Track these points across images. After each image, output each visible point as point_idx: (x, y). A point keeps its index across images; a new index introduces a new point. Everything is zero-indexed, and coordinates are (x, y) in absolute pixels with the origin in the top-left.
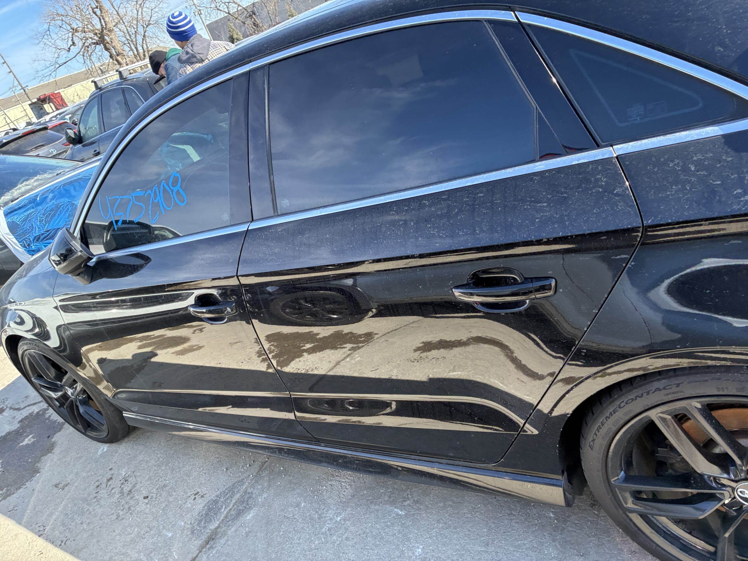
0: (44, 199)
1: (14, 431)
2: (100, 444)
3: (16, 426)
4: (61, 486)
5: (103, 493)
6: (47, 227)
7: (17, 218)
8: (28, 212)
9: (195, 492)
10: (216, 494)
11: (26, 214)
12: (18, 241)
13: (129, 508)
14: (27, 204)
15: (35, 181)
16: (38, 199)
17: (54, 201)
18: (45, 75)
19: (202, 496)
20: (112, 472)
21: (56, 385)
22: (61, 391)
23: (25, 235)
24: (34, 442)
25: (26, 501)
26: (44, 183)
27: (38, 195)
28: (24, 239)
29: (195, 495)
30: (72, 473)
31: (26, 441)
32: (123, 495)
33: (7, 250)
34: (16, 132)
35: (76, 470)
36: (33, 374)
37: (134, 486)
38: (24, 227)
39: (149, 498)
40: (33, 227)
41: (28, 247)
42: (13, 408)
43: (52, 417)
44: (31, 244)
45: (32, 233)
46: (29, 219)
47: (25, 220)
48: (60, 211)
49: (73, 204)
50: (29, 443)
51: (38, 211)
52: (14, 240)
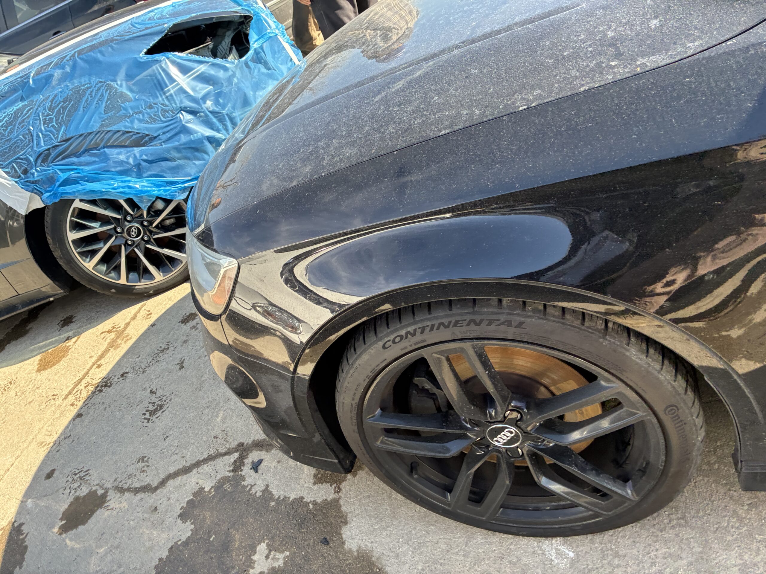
0: (45, 81)
1: (188, 542)
3: (180, 530)
6: (64, 133)
16: (31, 82)
17: (67, 83)
28: (13, 162)
31: (262, 563)
40: (32, 136)
41: (22, 175)
42: (129, 490)
43: (274, 492)
44: (32, 168)
45: (32, 147)
46: (20, 120)
47: (11, 123)
48: (86, 101)
49: (110, 87)
50: (276, 565)
51: (38, 103)
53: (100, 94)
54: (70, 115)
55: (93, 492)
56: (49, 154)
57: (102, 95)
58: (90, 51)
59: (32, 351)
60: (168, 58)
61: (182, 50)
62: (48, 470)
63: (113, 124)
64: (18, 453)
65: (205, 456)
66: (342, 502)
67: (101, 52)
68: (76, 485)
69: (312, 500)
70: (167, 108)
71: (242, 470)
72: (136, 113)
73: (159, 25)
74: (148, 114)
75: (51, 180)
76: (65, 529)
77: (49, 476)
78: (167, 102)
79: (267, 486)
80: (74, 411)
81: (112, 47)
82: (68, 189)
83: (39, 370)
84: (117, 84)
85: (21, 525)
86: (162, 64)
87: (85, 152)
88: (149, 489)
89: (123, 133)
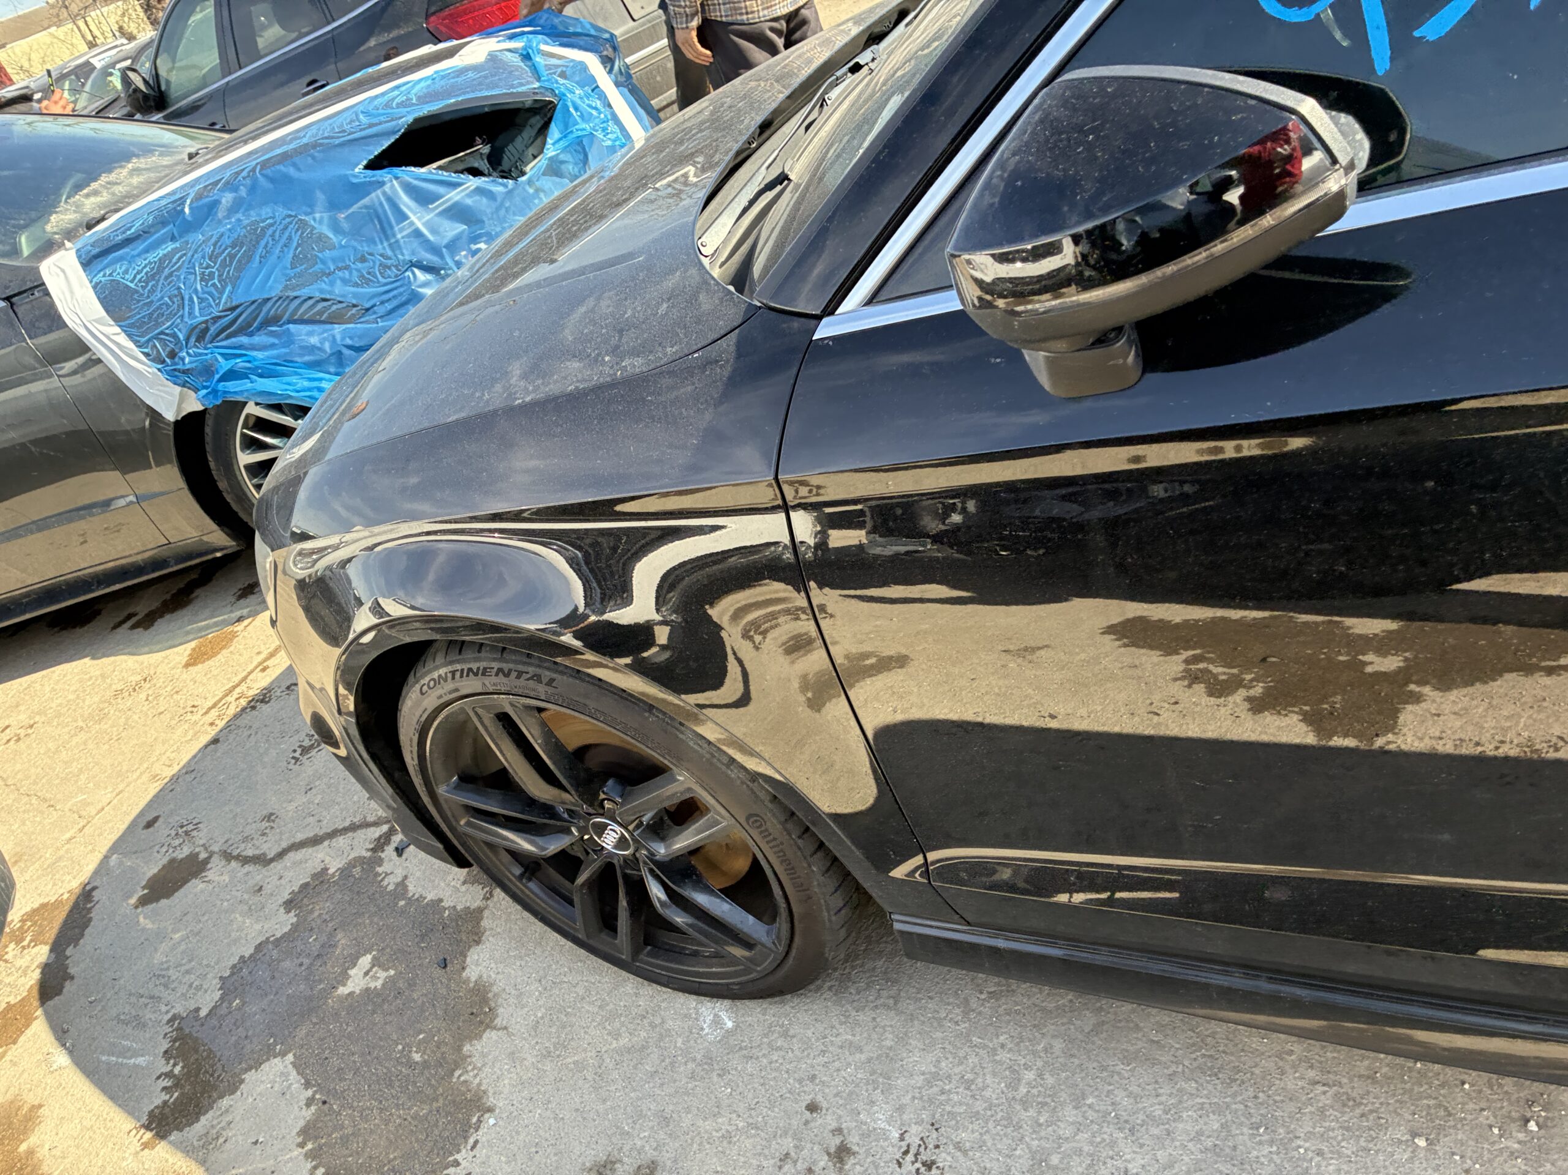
0: (206, 211)
1: (283, 939)
3: (279, 922)
6: (230, 297)
7: (126, 272)
8: (161, 252)
11: (153, 257)
12: (136, 342)
14: (152, 226)
15: (131, 174)
16: (187, 210)
17: (239, 216)
21: (557, 815)
23: (157, 325)
24: (392, 982)
26: (161, 178)
28: (156, 337)
31: (357, 980)
33: (96, 370)
35: (653, 1106)
38: (153, 298)
40: (183, 299)
41: (168, 360)
42: (237, 858)
43: (411, 888)
44: (181, 350)
45: (182, 316)
46: (167, 271)
47: (153, 277)
48: (266, 246)
49: (303, 224)
50: (372, 985)
51: (192, 247)
52: (123, 339)
53: (287, 234)
54: (240, 269)
55: (193, 856)
56: (207, 329)
57: (290, 238)
58: (279, 163)
59: (188, 633)
60: (397, 178)
61: (422, 165)
62: (149, 817)
63: (304, 286)
64: (121, 787)
65: (347, 824)
66: (486, 913)
67: (294, 165)
68: (177, 842)
69: (452, 904)
70: (389, 262)
71: (383, 851)
72: (340, 269)
73: (392, 120)
74: (358, 270)
75: (207, 371)
76: (144, 901)
77: (149, 825)
78: (389, 253)
79: (406, 877)
80: (212, 733)
81: (314, 158)
82: (232, 386)
83: (187, 665)
84: (314, 219)
85: (94, 888)
86: (387, 188)
87: (259, 329)
88: (261, 860)
89: (318, 302)
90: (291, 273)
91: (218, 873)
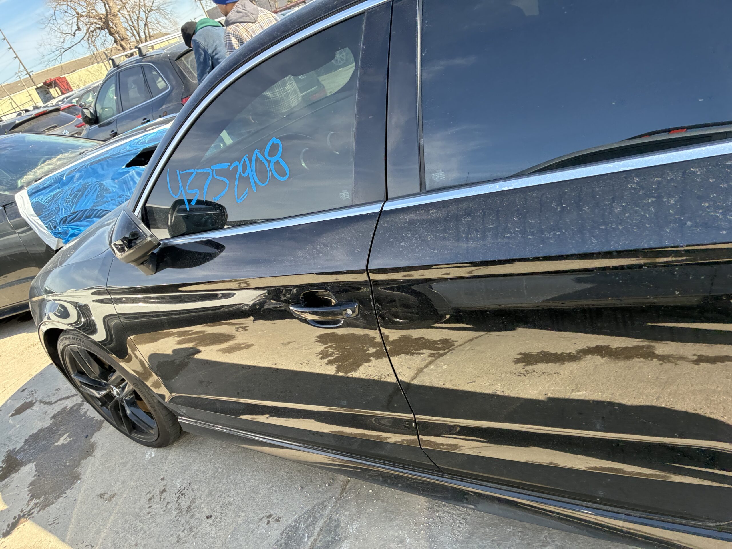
0: (71, 179)
1: (46, 428)
2: (146, 448)
3: (48, 423)
4: (106, 496)
5: (157, 508)
6: (75, 209)
7: (42, 199)
8: (54, 192)
9: (268, 514)
10: (294, 518)
11: (52, 194)
12: (44, 223)
13: (191, 529)
14: (53, 183)
15: (57, 161)
16: (64, 178)
17: (81, 181)
18: (51, 60)
19: (277, 520)
20: (165, 482)
21: (100, 384)
22: (105, 390)
23: (51, 217)
24: (70, 442)
25: (68, 513)
26: (68, 162)
27: (64, 174)
28: (50, 221)
29: (268, 517)
30: (118, 481)
31: (61, 441)
32: (181, 512)
33: (31, 232)
34: (28, 113)
35: (122, 479)
36: (74, 371)
37: (193, 501)
38: (50, 208)
39: (213, 518)
40: (59, 209)
41: (54, 229)
42: (43, 402)
43: (88, 413)
44: (58, 226)
45: (59, 215)
46: (55, 199)
47: (50, 201)
48: (88, 192)
49: (101, 184)
50: (65, 443)
51: (65, 191)
52: (40, 222)
54: (79, 199)
55: (32, 401)
56: (66, 220)
57: (96, 189)
58: (96, 163)
60: (135, 170)
62: (24, 388)
63: (99, 206)
64: (19, 378)
68: (29, 397)
72: (112, 200)
73: (137, 149)
74: (118, 201)
75: (66, 233)
76: (13, 415)
77: (23, 391)
81: (108, 162)
84: (105, 183)
86: (130, 173)
87: (84, 219)
88: (50, 403)
89: (103, 211)
90: (95, 201)
91: (35, 408)
